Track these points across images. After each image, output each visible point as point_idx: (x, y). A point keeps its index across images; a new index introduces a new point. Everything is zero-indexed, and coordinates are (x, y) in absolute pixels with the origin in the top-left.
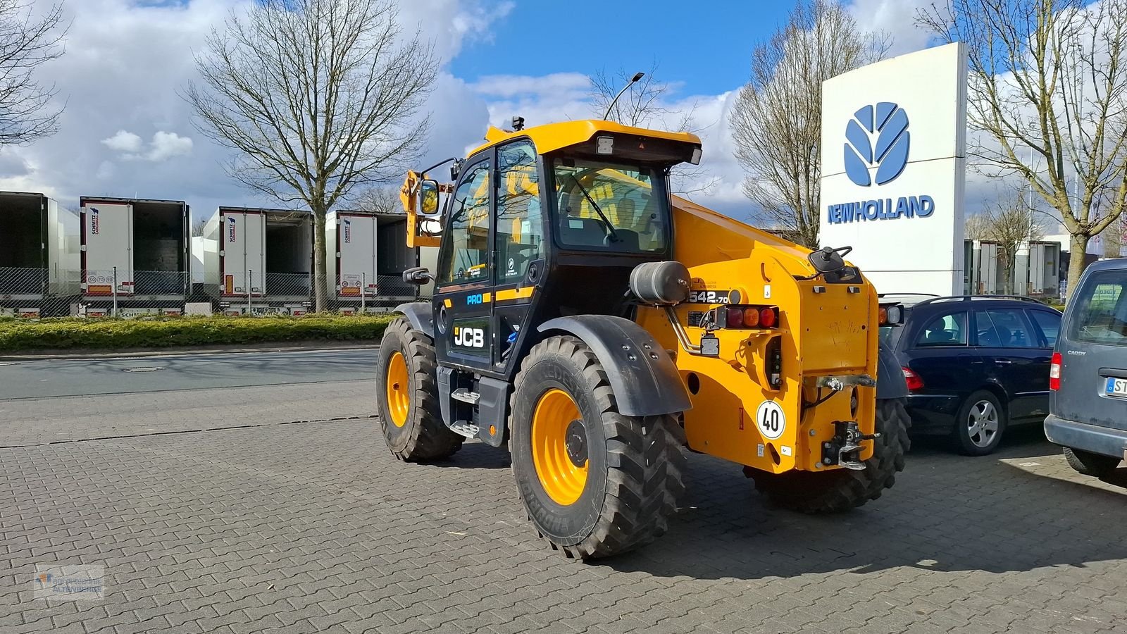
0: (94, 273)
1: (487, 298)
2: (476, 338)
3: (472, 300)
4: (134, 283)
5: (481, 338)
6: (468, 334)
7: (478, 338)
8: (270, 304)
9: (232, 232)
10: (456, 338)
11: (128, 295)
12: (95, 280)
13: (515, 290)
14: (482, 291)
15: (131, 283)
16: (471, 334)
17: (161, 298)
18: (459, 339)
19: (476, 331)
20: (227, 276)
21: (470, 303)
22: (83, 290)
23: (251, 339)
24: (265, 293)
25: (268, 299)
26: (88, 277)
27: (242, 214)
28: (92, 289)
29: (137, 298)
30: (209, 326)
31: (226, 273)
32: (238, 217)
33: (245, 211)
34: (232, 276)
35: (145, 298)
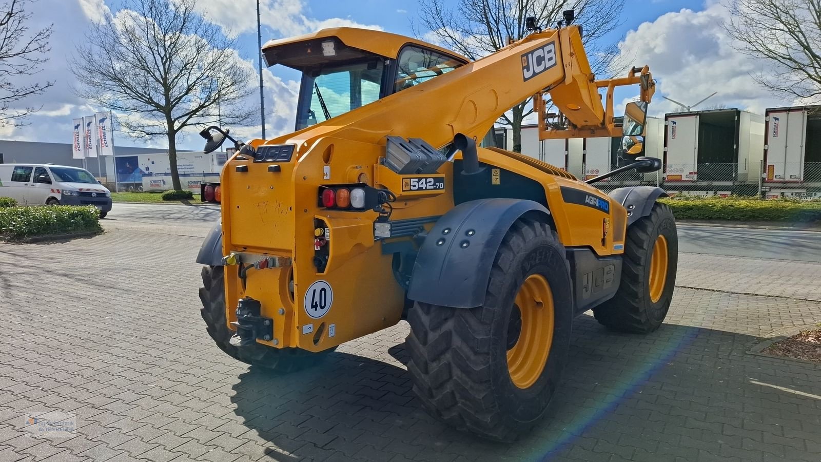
0: (671, 167)
4: (698, 173)
8: (808, 189)
9: (775, 129)
11: (694, 182)
12: (672, 171)
15: (695, 173)
17: (716, 183)
20: (769, 165)
22: (664, 178)
23: (748, 218)
24: (802, 180)
25: (805, 184)
26: (667, 169)
27: (785, 113)
28: (670, 178)
29: (698, 184)
30: (715, 206)
31: (768, 164)
32: (782, 116)
33: (789, 110)
34: (773, 166)
35: (705, 184)
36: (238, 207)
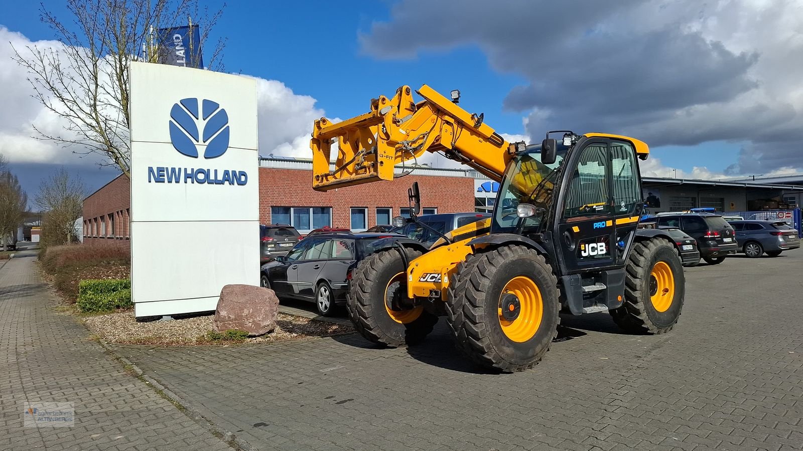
1: (609, 223)
2: (599, 248)
3: (597, 225)
5: (604, 248)
6: (593, 248)
7: (602, 248)
10: (583, 252)
13: (629, 218)
14: (606, 220)
16: (596, 247)
18: (585, 252)
19: (599, 244)
21: (596, 228)
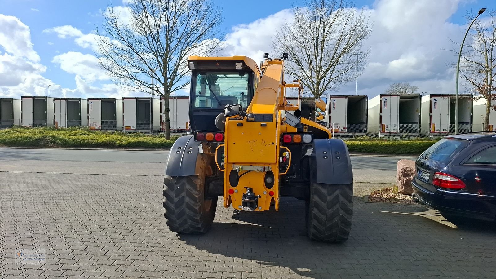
36: (234, 143)
